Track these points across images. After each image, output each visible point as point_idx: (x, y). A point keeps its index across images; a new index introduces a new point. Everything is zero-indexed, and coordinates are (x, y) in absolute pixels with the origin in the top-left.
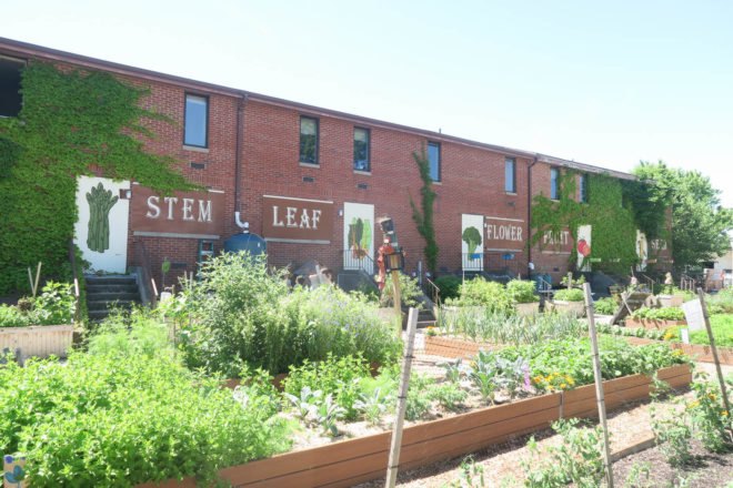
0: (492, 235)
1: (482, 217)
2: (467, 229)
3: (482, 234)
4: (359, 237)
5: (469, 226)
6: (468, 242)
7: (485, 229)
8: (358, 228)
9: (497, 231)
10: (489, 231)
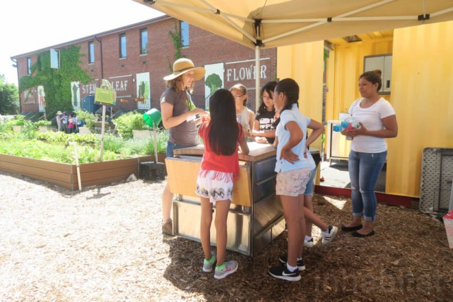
0: (232, 77)
1: (222, 64)
2: (209, 76)
3: (222, 78)
4: (143, 92)
5: (211, 74)
6: (210, 86)
7: (225, 73)
8: (143, 86)
9: (237, 74)
10: (229, 75)
